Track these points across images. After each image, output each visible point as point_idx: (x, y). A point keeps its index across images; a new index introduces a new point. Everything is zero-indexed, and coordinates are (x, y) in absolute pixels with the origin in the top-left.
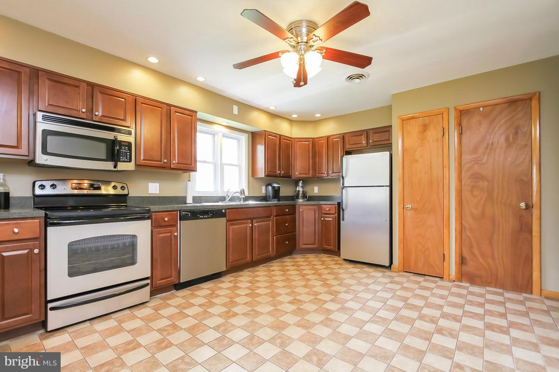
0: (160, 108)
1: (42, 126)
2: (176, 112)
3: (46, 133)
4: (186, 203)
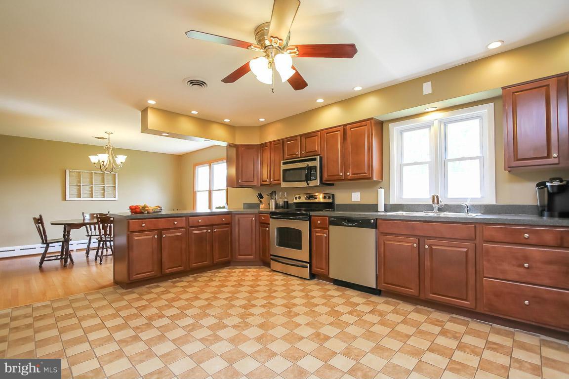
0: (338, 131)
1: (283, 167)
2: (351, 128)
3: (285, 171)
4: (377, 211)
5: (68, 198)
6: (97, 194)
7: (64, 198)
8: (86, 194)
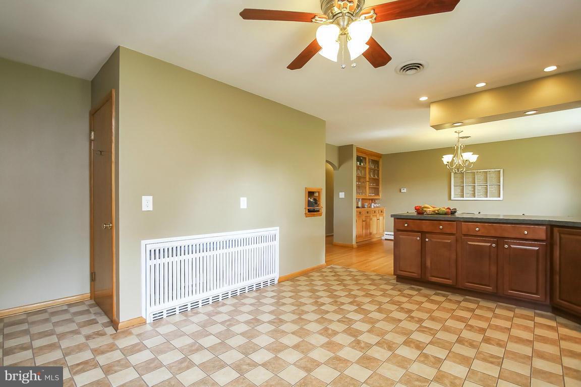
5: (452, 198)
6: (479, 194)
7: (450, 198)
8: (468, 193)
